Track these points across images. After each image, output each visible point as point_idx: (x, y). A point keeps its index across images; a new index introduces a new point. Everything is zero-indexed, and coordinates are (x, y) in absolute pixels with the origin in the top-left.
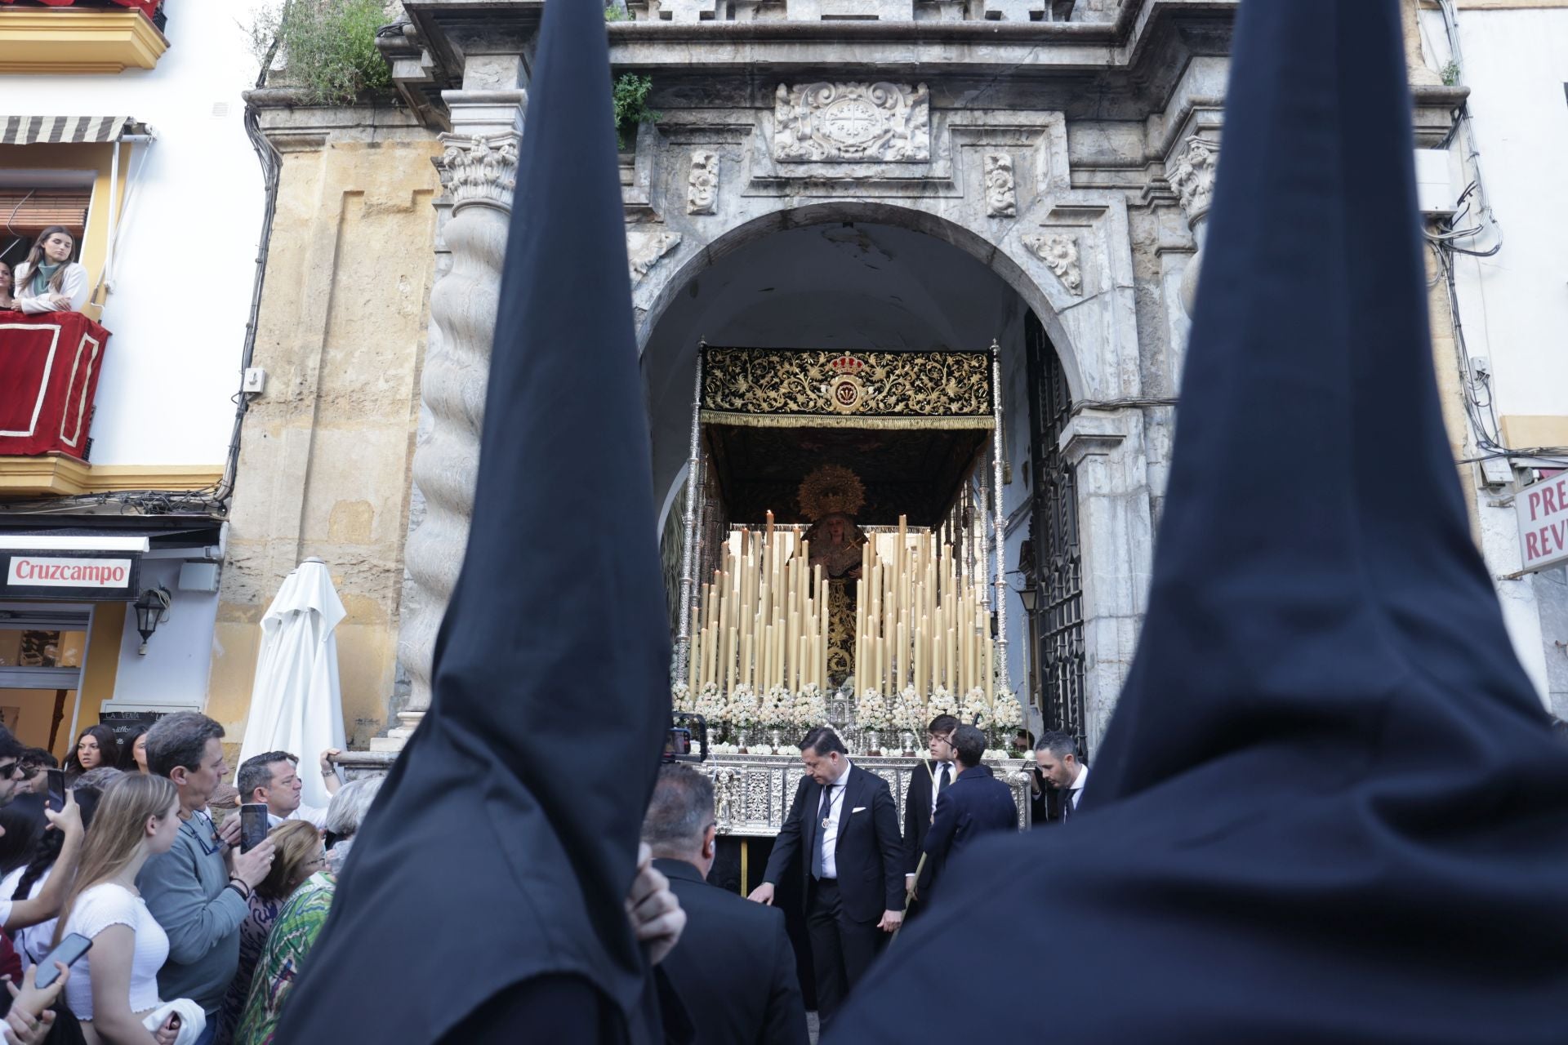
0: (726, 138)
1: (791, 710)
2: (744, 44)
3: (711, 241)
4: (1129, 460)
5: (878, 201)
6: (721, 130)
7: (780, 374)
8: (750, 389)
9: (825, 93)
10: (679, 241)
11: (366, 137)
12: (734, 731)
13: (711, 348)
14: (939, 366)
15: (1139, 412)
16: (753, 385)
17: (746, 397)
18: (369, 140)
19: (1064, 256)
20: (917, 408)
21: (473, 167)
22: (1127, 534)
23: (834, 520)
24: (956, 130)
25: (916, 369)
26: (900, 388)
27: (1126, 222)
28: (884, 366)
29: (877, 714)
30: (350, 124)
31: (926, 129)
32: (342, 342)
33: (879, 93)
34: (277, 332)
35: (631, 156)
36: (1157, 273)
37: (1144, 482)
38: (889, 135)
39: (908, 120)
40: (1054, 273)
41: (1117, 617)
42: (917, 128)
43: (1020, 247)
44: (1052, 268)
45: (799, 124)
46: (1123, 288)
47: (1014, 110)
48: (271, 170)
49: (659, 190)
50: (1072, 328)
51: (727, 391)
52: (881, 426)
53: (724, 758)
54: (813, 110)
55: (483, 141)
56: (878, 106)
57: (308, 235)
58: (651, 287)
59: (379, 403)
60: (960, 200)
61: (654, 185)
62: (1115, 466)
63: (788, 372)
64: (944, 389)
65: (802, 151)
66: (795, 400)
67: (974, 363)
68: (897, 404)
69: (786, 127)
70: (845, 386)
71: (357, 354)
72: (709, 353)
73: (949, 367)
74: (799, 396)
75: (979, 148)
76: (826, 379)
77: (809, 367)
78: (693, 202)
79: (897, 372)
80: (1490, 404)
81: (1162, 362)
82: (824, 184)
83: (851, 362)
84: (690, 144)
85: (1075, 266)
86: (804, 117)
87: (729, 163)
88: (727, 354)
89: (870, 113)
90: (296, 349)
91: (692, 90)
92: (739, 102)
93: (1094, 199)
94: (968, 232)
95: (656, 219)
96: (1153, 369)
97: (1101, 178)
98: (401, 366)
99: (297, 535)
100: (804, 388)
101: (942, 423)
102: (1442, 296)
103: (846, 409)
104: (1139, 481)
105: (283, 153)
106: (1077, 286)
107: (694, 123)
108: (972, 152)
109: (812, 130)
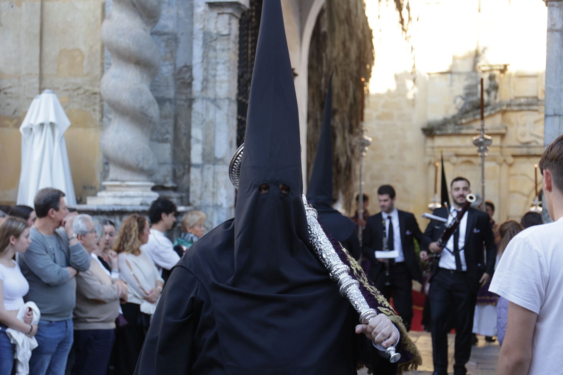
99: (38, 71)
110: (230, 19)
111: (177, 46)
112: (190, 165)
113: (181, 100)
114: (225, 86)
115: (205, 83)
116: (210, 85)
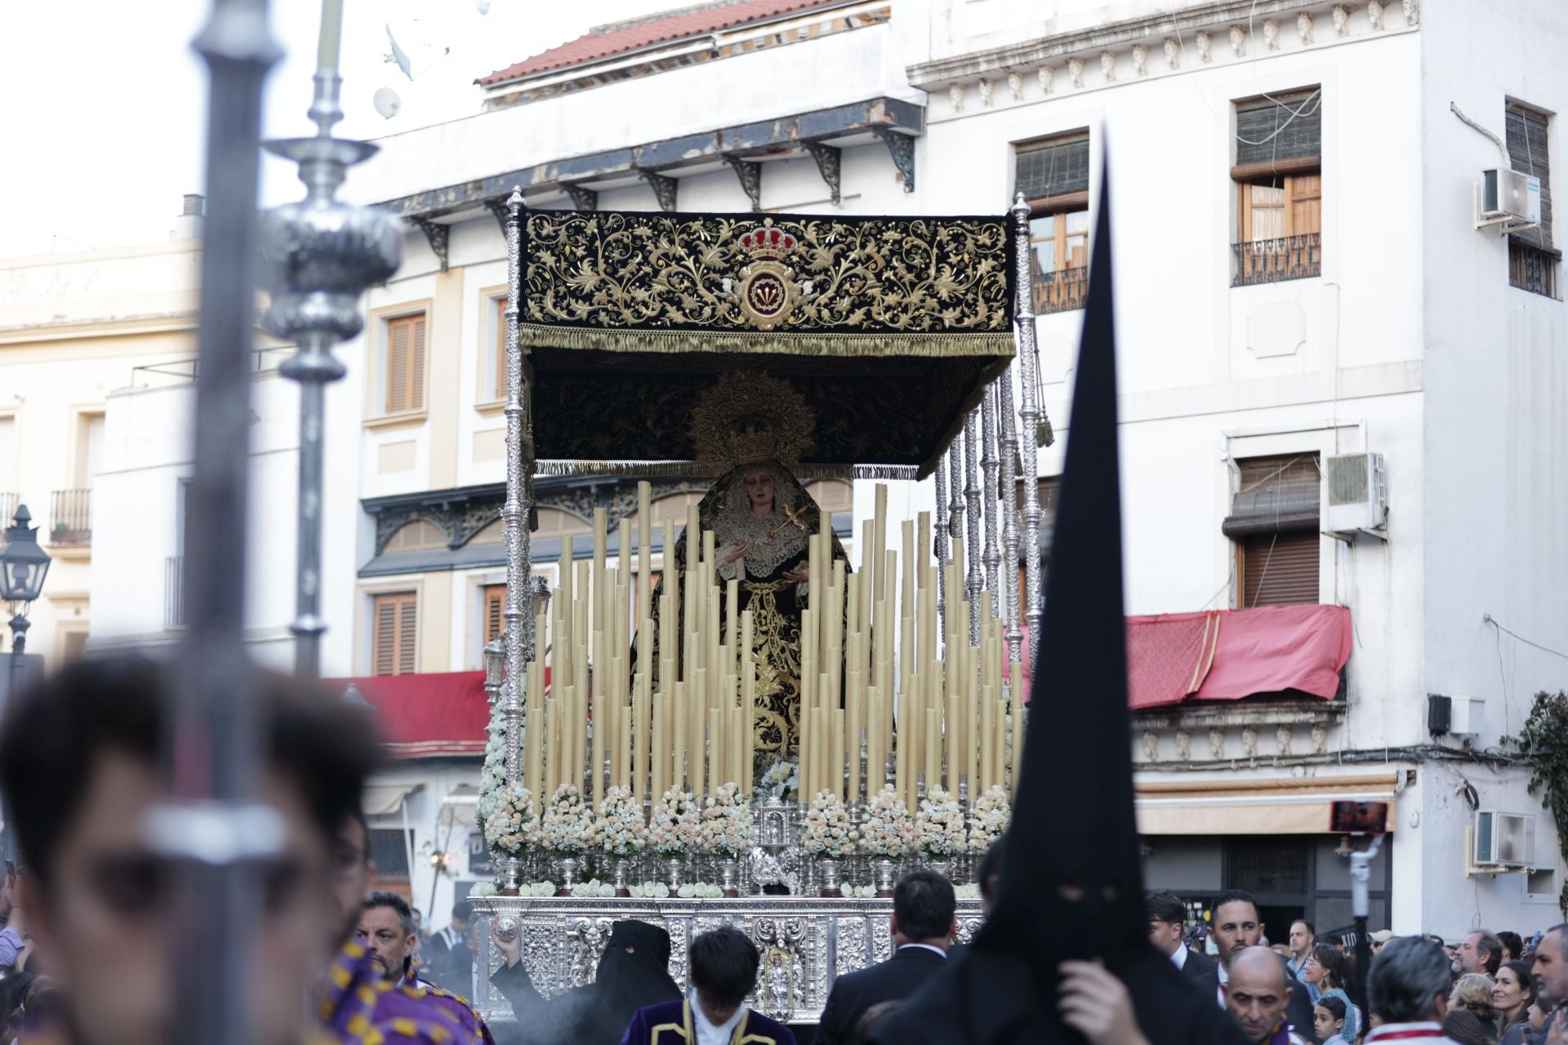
1: (698, 827)
7: (652, 259)
8: (602, 285)
12: (607, 861)
13: (534, 212)
14: (924, 245)
16: (608, 278)
17: (595, 300)
20: (885, 317)
25: (885, 251)
26: (858, 283)
28: (829, 245)
29: (834, 831)
51: (562, 289)
52: (825, 351)
53: (593, 905)
63: (666, 255)
64: (931, 286)
66: (679, 305)
67: (984, 239)
68: (851, 311)
70: (763, 282)
72: (530, 222)
73: (941, 246)
74: (685, 296)
76: (732, 267)
77: (702, 247)
79: (853, 255)
83: (775, 236)
88: (561, 223)
100: (693, 283)
101: (927, 345)
103: (765, 321)
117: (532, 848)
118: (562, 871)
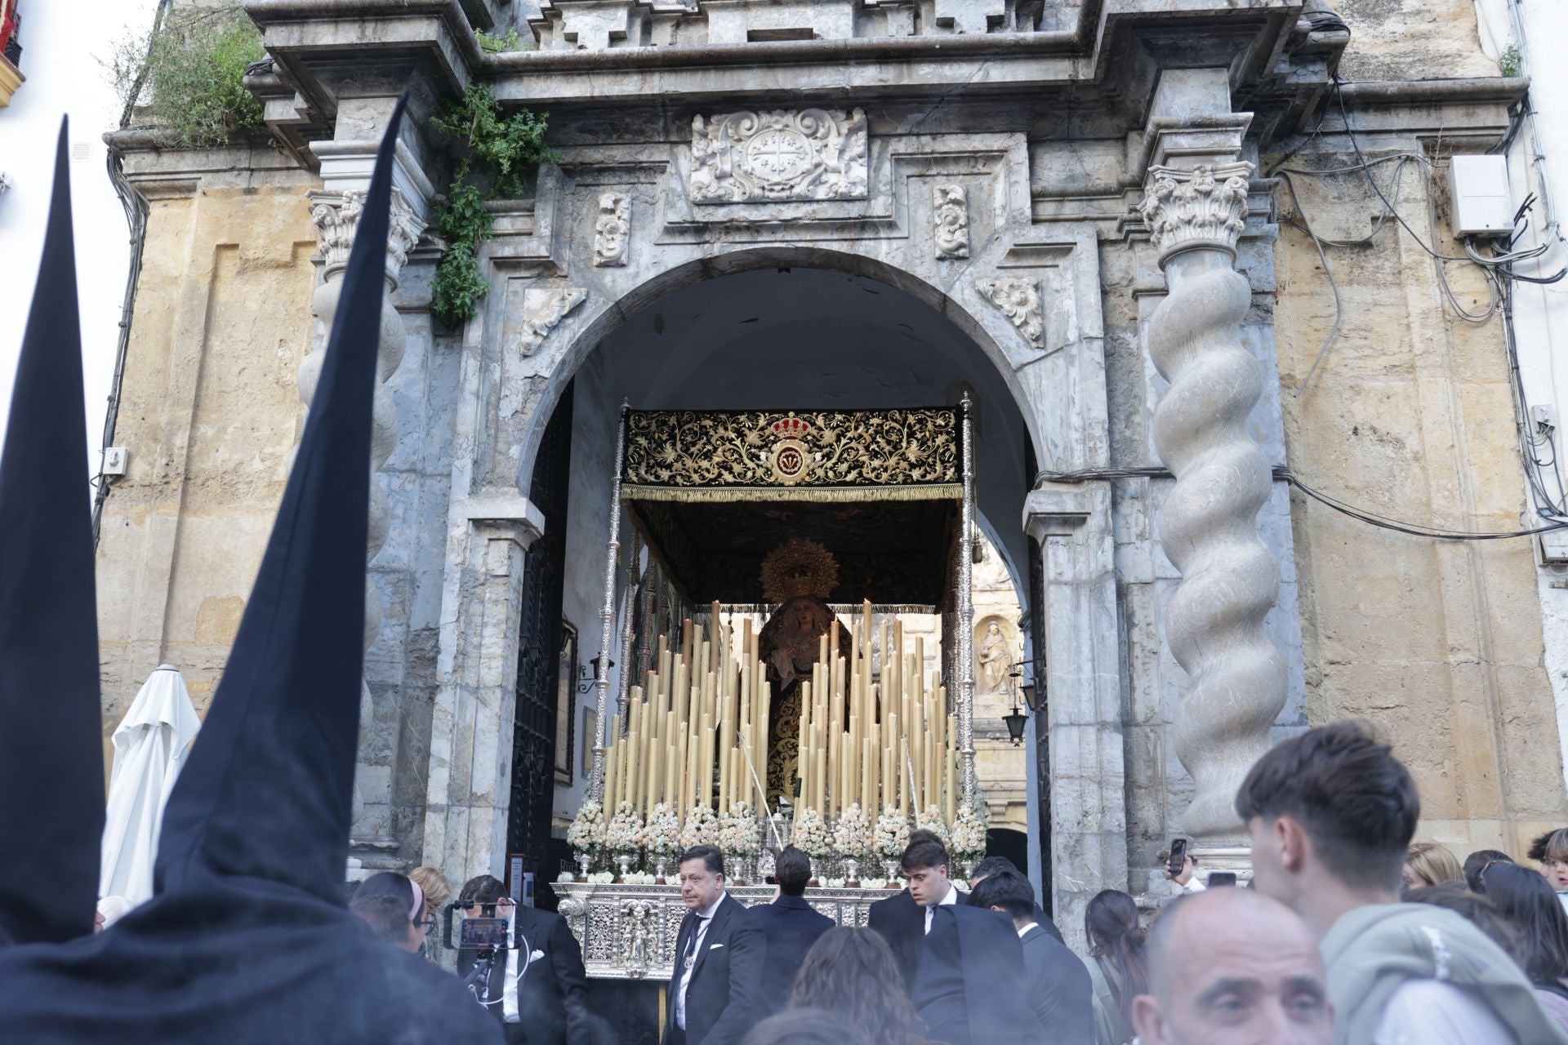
0: (638, 177)
1: (716, 834)
2: (652, 72)
3: (620, 297)
4: (1093, 542)
5: (810, 245)
6: (632, 168)
7: (713, 440)
8: (679, 458)
9: (746, 123)
10: (584, 298)
11: (242, 182)
12: (651, 858)
13: (634, 412)
14: (898, 426)
15: (1107, 485)
16: (683, 454)
17: (674, 468)
18: (245, 186)
19: (1023, 303)
20: (872, 476)
21: (344, 227)
22: (1090, 628)
23: (802, 604)
24: (899, 160)
25: (871, 431)
26: (853, 453)
27: (1096, 262)
28: (833, 428)
29: (813, 837)
30: (224, 168)
31: (864, 161)
32: (214, 416)
33: (808, 121)
34: (142, 406)
35: (531, 201)
36: (1135, 319)
37: (1110, 567)
38: (821, 169)
39: (842, 152)
40: (1012, 323)
41: (1079, 725)
42: (853, 159)
43: (974, 293)
44: (1010, 318)
45: (717, 160)
46: (1091, 338)
47: (968, 133)
48: (137, 220)
49: (563, 239)
50: (1033, 387)
51: (652, 461)
52: (830, 499)
53: (639, 889)
54: (734, 143)
55: (355, 197)
56: (808, 136)
57: (177, 294)
58: (553, 351)
59: (254, 485)
60: (904, 241)
61: (556, 235)
62: (1079, 549)
63: (722, 438)
64: (904, 453)
65: (721, 192)
66: (730, 470)
67: (940, 422)
68: (849, 472)
69: (703, 163)
70: (788, 453)
71: (230, 430)
72: (632, 418)
73: (910, 427)
74: (735, 465)
75: (928, 179)
76: (766, 444)
77: (747, 432)
78: (600, 253)
79: (849, 435)
80: (1554, 461)
81: (1138, 424)
82: (748, 228)
83: (796, 424)
84: (598, 185)
85: (1036, 314)
86: (723, 152)
87: (642, 206)
88: (652, 418)
89: (798, 145)
90: (163, 424)
91: (597, 125)
92: (651, 137)
93: (1060, 234)
94: (913, 278)
95: (559, 273)
96: (1128, 433)
97: (1070, 209)
98: (279, 443)
99: (160, 637)
100: (741, 455)
101: (901, 493)
102: (1497, 332)
103: (789, 480)
104: (1104, 566)
105: (150, 201)
106: (1039, 338)
107: (602, 162)
108: (920, 183)
109: (732, 167)
110: (510, 549)
111: (414, 593)
112: (425, 808)
113: (415, 688)
114: (497, 664)
115: (460, 658)
116: (470, 662)
117: (598, 848)
118: (619, 865)
